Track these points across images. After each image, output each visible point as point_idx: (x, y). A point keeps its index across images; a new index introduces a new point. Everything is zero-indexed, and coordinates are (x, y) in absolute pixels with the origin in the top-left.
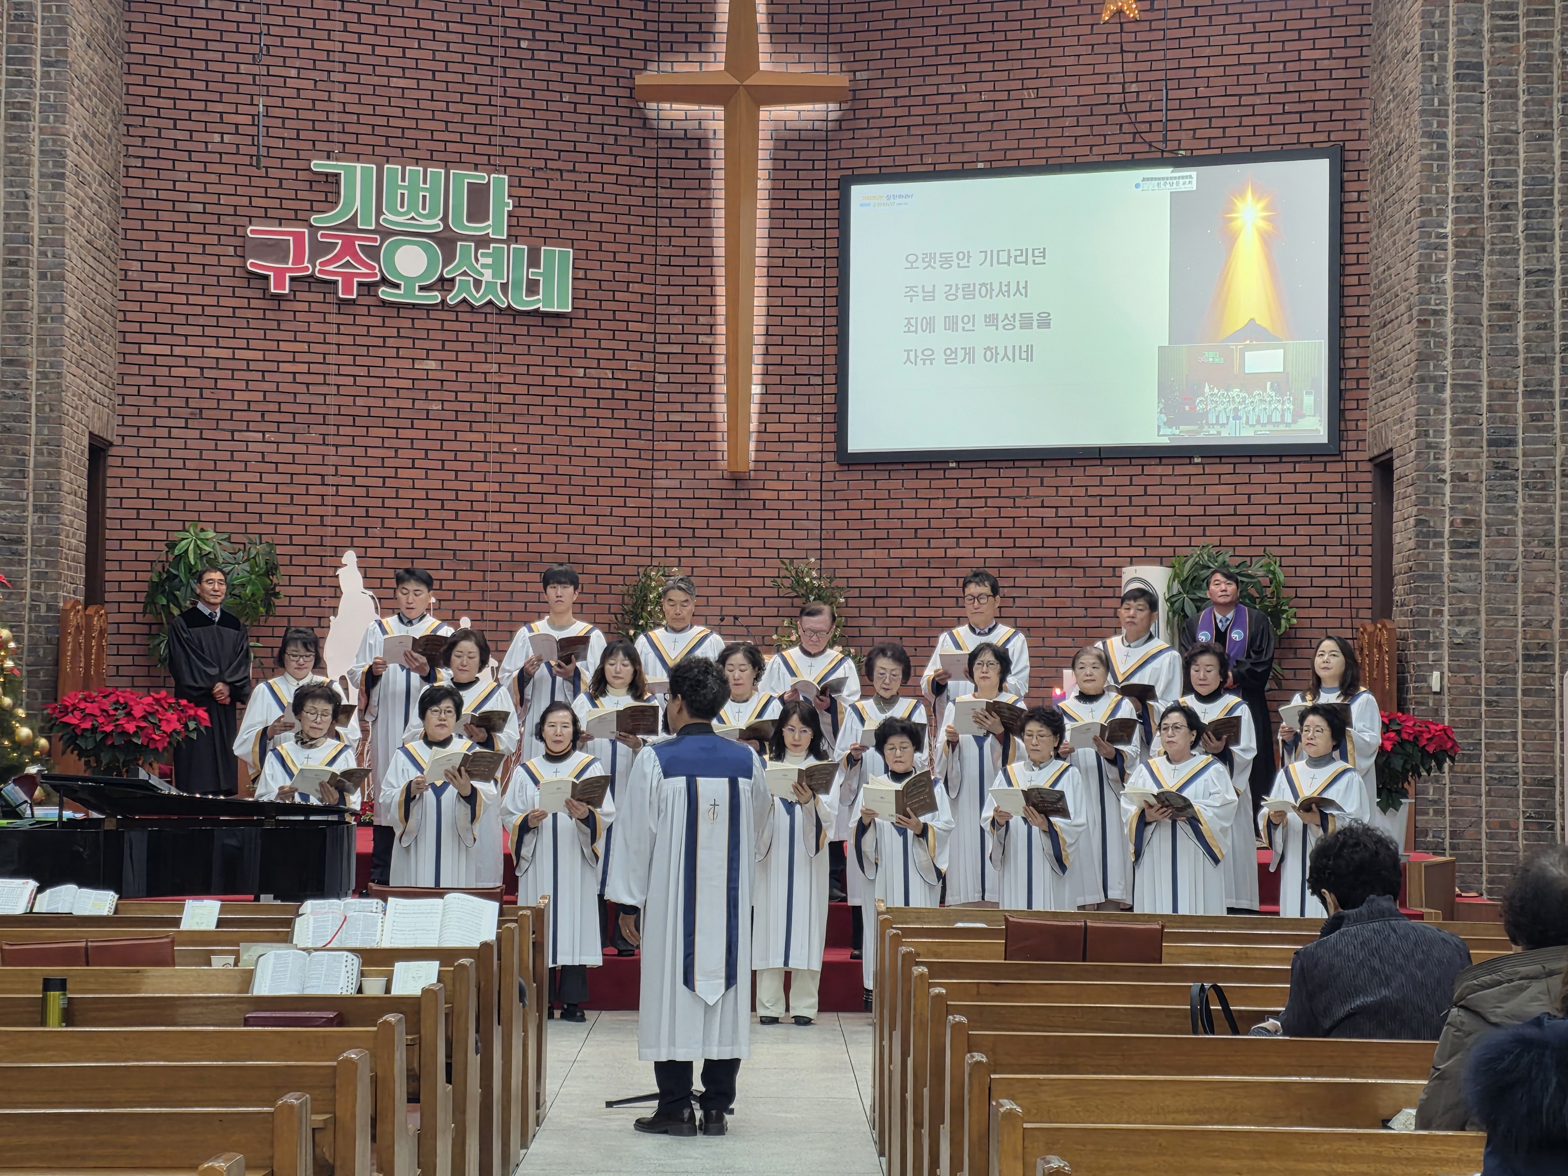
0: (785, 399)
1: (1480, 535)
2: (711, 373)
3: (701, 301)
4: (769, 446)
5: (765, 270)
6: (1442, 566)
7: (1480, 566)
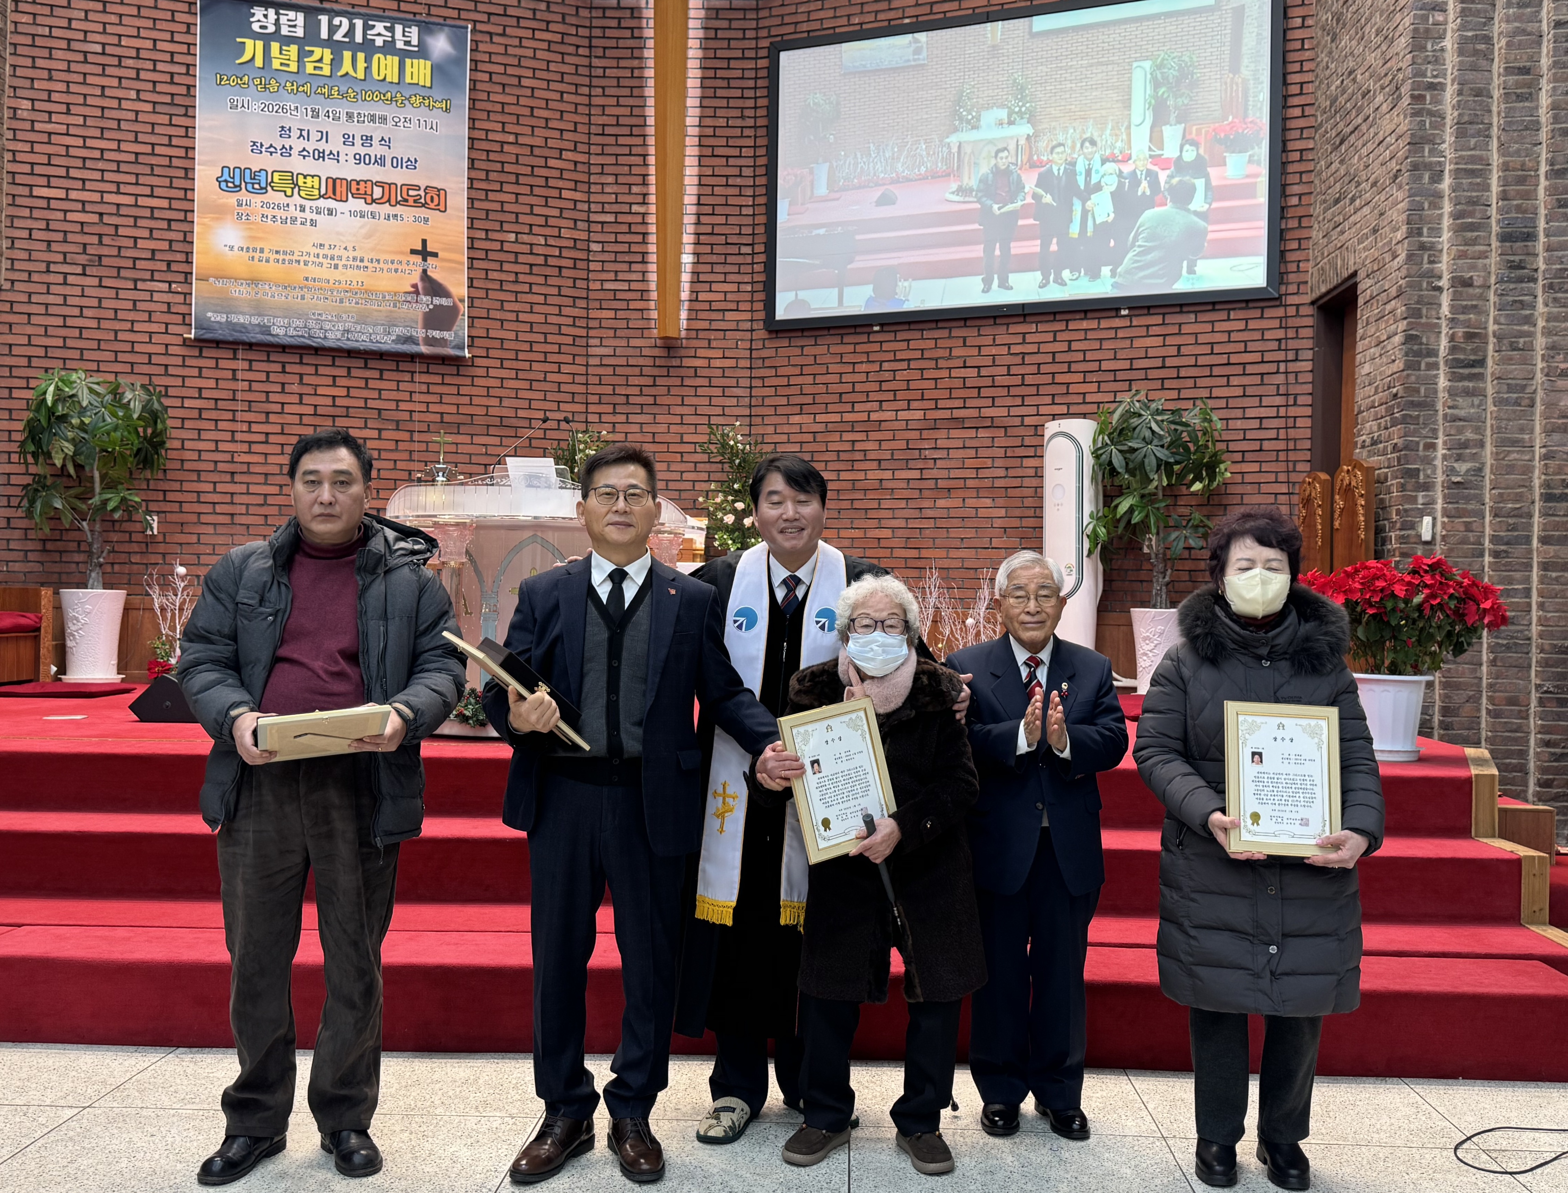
0: (717, 268)
1: (1485, 351)
2: (644, 242)
3: (635, 170)
4: (701, 315)
5: (697, 139)
6: (1436, 391)
7: (1485, 389)
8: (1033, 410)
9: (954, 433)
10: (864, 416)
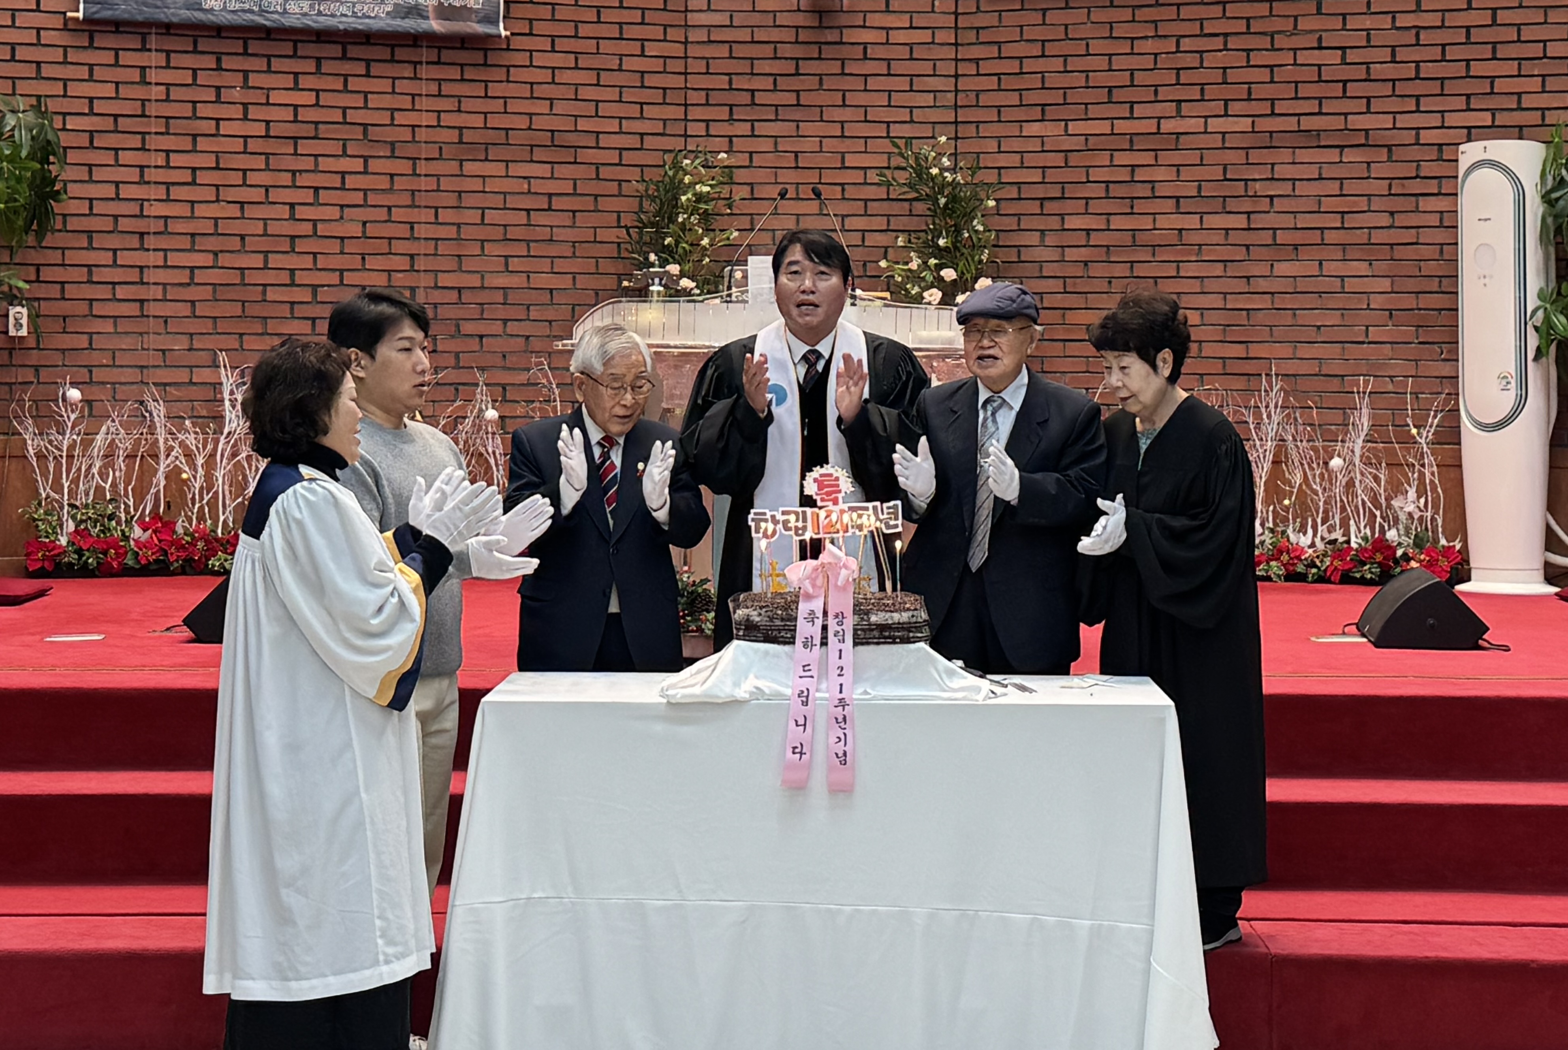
8: (1435, 119)
9: (1303, 155)
10: (1150, 126)
